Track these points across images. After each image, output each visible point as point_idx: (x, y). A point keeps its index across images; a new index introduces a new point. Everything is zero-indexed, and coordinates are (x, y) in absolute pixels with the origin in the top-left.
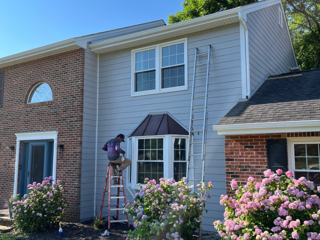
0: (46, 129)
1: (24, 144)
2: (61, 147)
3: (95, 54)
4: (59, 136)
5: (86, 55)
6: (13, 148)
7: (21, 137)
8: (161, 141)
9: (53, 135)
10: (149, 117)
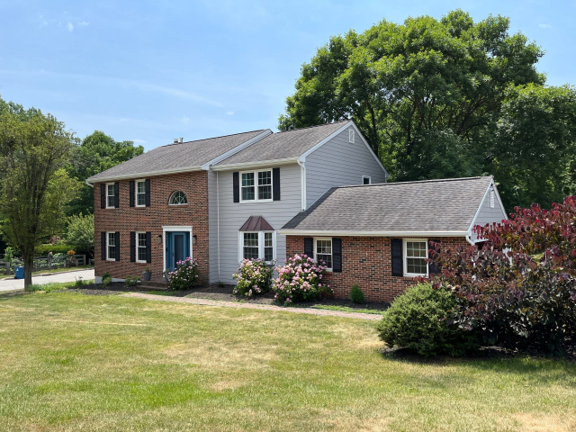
0: (184, 222)
1: (169, 234)
2: (195, 236)
3: (215, 172)
4: (194, 229)
5: (209, 174)
6: (161, 236)
7: (166, 229)
8: (257, 234)
9: (189, 229)
10: (251, 218)
